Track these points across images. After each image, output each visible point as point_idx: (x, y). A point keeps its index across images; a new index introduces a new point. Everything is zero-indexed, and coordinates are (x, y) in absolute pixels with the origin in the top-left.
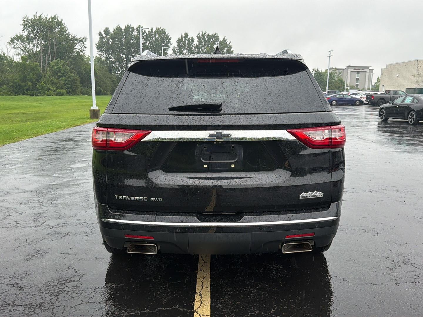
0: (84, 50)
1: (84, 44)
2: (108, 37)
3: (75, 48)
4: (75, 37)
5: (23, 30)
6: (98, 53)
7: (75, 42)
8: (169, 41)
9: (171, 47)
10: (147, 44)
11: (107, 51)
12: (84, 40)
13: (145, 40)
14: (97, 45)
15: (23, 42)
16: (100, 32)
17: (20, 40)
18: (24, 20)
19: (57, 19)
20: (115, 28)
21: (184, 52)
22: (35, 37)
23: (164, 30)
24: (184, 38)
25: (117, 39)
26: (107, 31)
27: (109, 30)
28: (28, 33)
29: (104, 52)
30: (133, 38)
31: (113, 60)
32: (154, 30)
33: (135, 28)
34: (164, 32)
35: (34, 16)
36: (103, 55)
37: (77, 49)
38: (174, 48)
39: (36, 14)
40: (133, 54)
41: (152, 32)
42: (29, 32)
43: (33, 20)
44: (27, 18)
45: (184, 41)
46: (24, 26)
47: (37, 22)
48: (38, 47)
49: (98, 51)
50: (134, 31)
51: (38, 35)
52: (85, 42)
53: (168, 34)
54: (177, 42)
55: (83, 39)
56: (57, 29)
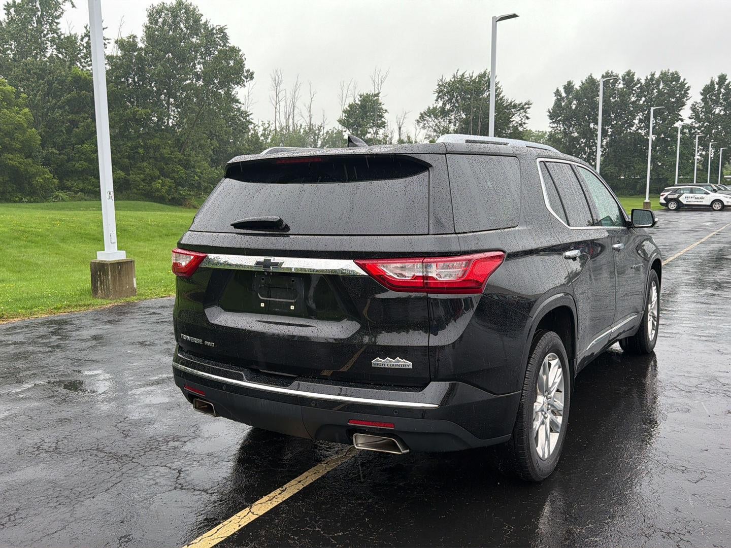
0: (525, 123)
1: (526, 113)
2: (570, 97)
3: (512, 120)
4: (513, 104)
5: (437, 100)
6: (551, 125)
7: (512, 111)
8: (686, 93)
9: (689, 104)
10: (641, 102)
11: (567, 121)
12: (527, 106)
13: (637, 96)
14: (549, 112)
15: (436, 118)
16: (558, 90)
17: (432, 116)
18: (439, 84)
19: (488, 77)
20: (584, 81)
21: (715, 112)
22: (453, 108)
23: (676, 74)
24: (717, 84)
25: (586, 100)
26: (569, 88)
27: (573, 85)
28: (443, 104)
29: (561, 123)
30: (615, 94)
31: (576, 134)
32: (657, 76)
33: (620, 76)
34: (676, 77)
35: (454, 76)
36: (559, 129)
37: (514, 123)
38: (695, 106)
39: (457, 73)
40: (613, 123)
41: (652, 79)
42: (444, 102)
43: (451, 82)
44: (443, 81)
45: (716, 89)
46: (439, 94)
47: (458, 85)
48: (455, 125)
49: (551, 123)
50: (618, 82)
51: (457, 105)
52: (527, 109)
53: (685, 80)
54: (701, 93)
55: (525, 105)
56: (486, 93)
